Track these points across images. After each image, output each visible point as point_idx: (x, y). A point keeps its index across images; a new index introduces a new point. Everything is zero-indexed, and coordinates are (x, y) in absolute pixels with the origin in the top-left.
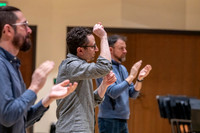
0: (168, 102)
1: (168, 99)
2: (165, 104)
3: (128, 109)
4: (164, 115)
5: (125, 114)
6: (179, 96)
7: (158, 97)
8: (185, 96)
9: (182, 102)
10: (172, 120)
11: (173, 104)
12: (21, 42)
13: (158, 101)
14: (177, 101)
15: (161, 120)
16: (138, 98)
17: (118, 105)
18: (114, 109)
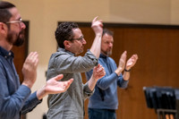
0: (155, 93)
1: (154, 90)
2: (151, 95)
3: (116, 100)
4: (150, 106)
5: (114, 105)
6: (165, 87)
7: (144, 88)
8: (170, 87)
9: (168, 93)
10: (158, 110)
11: (159, 95)
12: (14, 38)
13: (145, 92)
14: (163, 92)
15: (148, 110)
16: (126, 89)
17: (107, 97)
18: (103, 100)
